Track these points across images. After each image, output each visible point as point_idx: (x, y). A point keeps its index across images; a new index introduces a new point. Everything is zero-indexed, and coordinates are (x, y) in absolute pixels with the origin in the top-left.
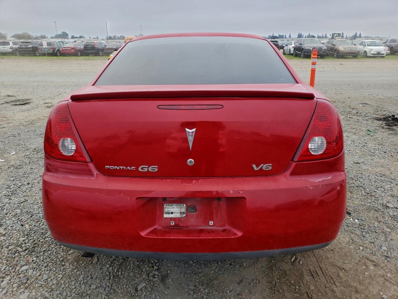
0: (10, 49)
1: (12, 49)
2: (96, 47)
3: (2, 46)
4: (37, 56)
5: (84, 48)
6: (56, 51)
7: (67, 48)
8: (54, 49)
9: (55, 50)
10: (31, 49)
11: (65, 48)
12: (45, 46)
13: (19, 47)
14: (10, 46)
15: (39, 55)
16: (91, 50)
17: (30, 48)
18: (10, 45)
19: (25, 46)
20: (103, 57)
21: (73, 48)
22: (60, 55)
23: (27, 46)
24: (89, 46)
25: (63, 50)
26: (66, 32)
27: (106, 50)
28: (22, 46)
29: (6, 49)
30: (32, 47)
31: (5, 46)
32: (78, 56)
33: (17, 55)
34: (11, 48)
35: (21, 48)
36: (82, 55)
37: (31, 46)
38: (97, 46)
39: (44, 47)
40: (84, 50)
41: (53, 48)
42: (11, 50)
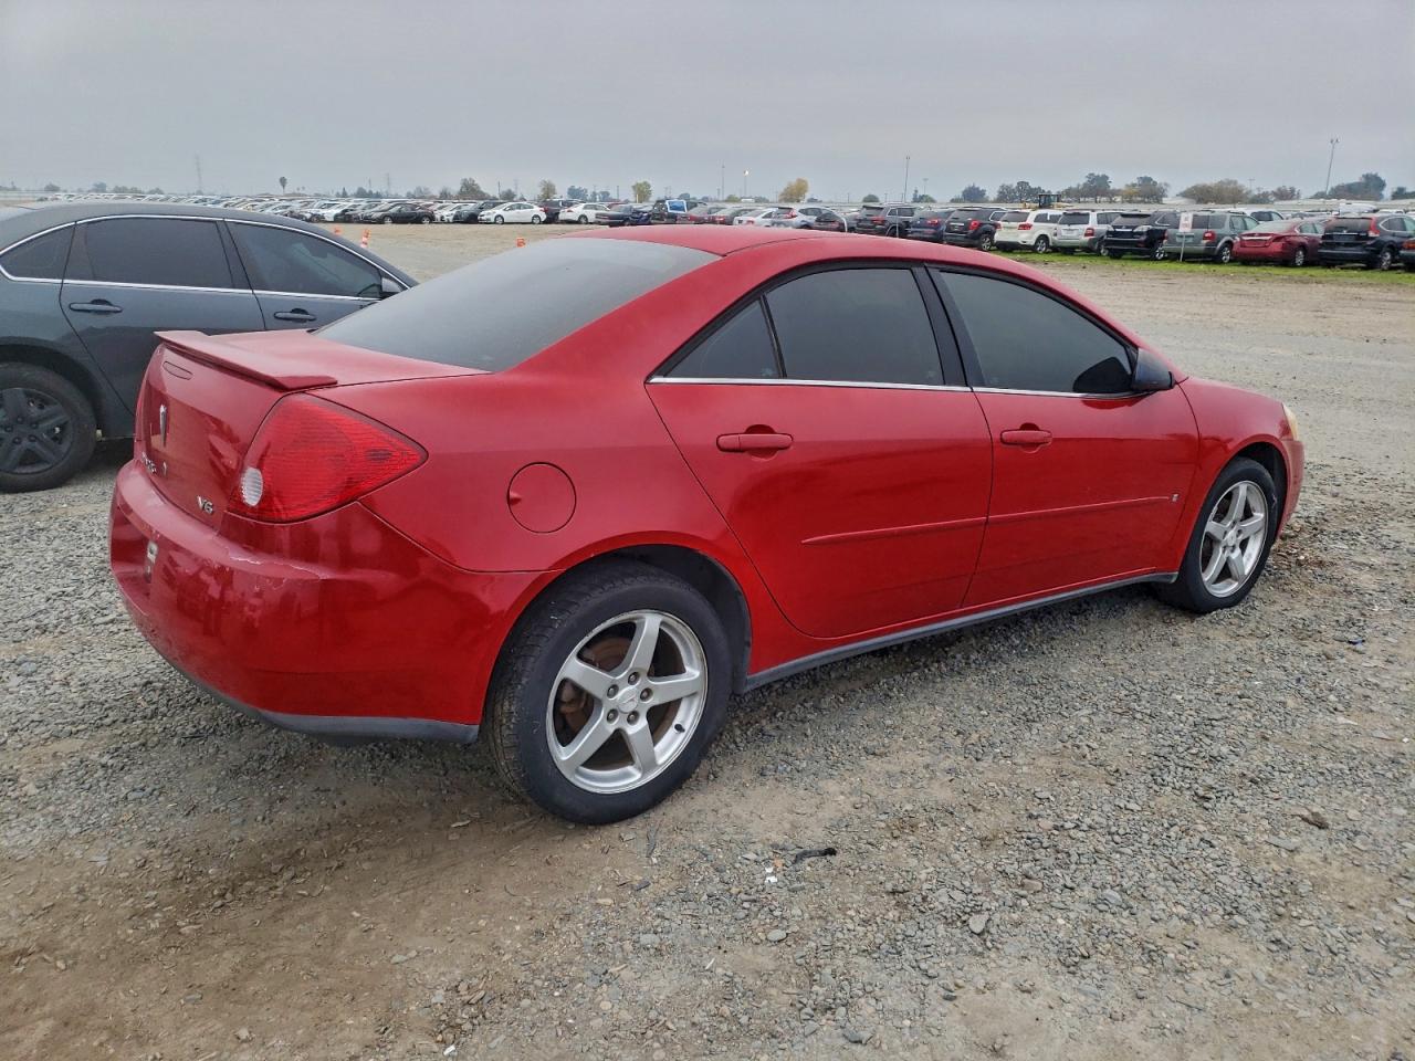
0: (1086, 235)
1: (1092, 235)
2: (1371, 234)
3: (1066, 227)
4: (1156, 260)
5: (1323, 237)
6: (1220, 244)
7: (1261, 235)
8: (1214, 239)
9: (1219, 241)
10: (1143, 238)
11: (1253, 235)
12: (1185, 227)
13: (1112, 229)
14: (1086, 227)
15: (1164, 259)
16: (1347, 245)
17: (1141, 234)
18: (1087, 223)
19: (1127, 228)
20: (1393, 275)
21: (1278, 238)
22: (1230, 261)
23: (1134, 228)
24: (1345, 232)
25: (1242, 244)
26: (1379, 175)
27: (1409, 248)
28: (1120, 227)
29: (1075, 234)
30: (1149, 232)
31: (1073, 227)
32: (1294, 266)
33: (1099, 255)
34: (1090, 233)
35: (1115, 234)
36: (1307, 264)
37: (1144, 228)
38: (1377, 229)
39: (1182, 230)
40: (1322, 246)
41: (1213, 234)
42: (1088, 238)
